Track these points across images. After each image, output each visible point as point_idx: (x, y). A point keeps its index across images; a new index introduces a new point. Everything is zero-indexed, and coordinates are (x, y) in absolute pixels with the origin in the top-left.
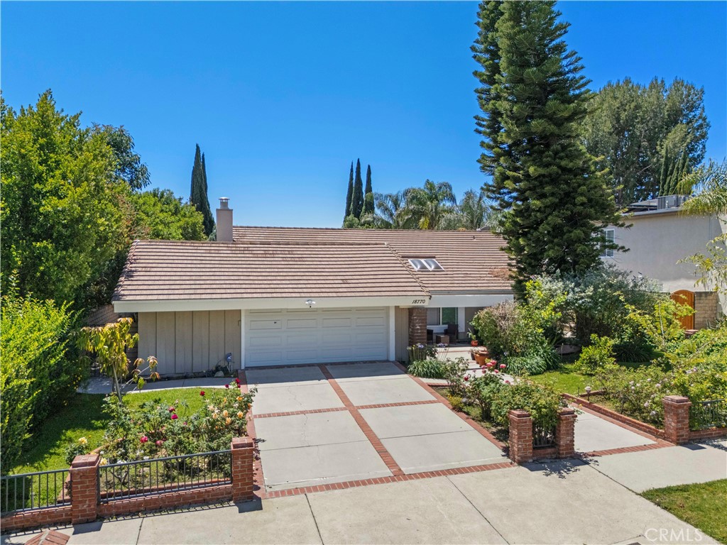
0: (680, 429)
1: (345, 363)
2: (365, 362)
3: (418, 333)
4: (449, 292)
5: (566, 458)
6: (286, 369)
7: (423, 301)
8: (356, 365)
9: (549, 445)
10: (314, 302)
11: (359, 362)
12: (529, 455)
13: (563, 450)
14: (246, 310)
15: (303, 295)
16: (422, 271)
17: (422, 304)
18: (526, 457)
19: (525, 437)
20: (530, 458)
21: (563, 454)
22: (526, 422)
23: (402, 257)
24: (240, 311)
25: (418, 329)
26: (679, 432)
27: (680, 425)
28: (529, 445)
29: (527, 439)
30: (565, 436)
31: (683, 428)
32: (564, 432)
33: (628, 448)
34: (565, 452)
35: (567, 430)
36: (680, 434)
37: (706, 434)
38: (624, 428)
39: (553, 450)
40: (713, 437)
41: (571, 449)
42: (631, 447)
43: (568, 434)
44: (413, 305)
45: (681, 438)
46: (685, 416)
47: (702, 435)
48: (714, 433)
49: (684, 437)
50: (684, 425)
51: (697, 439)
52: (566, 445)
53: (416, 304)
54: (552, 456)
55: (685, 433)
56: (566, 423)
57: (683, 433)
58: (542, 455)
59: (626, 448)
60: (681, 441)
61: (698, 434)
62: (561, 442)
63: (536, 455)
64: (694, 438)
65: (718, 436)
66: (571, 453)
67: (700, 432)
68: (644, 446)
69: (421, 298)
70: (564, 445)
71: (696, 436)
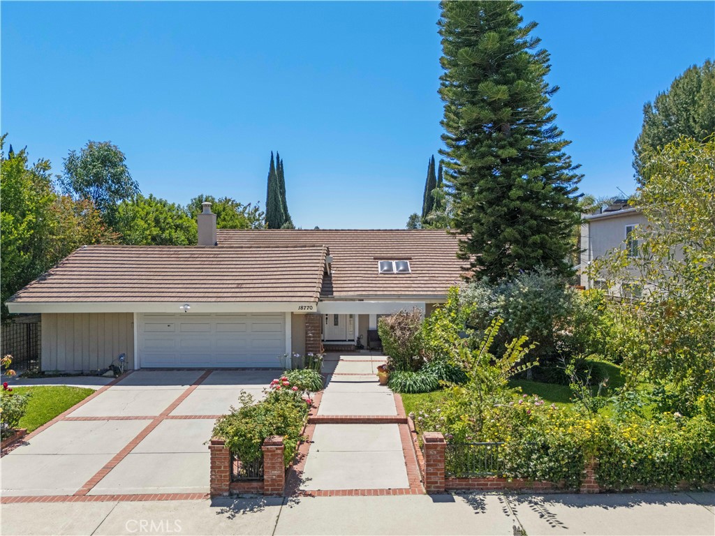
0: (431, 474)
1: (237, 369)
2: (257, 369)
3: (310, 340)
4: (399, 297)
5: (272, 494)
6: (175, 372)
7: (311, 307)
8: (247, 371)
9: (258, 478)
10: (189, 307)
11: (251, 369)
12: (224, 487)
13: (267, 485)
14: (137, 313)
15: (181, 299)
16: (384, 274)
17: (309, 311)
18: (221, 490)
19: (220, 467)
20: (226, 491)
21: (268, 490)
22: (221, 450)
23: (374, 259)
24: (133, 313)
25: (310, 337)
26: (431, 478)
27: (430, 468)
28: (225, 476)
29: (222, 469)
30: (270, 471)
31: (436, 474)
32: (269, 465)
33: (365, 490)
34: (270, 488)
35: (273, 464)
36: (432, 480)
37: (478, 485)
38: (406, 465)
39: (260, 484)
40: (488, 489)
41: (278, 485)
42: (368, 490)
43: (274, 468)
44: (300, 311)
45: (433, 485)
46: (439, 458)
47: (470, 485)
48: (489, 483)
49: (439, 485)
50: (438, 470)
51: (463, 488)
52: (272, 480)
53: (303, 311)
54: (258, 491)
55: (439, 479)
56: (272, 455)
57: (436, 479)
58: (246, 490)
59: (362, 490)
60: (433, 489)
61: (464, 483)
62: (265, 477)
63: (239, 489)
64: (458, 487)
65: (496, 488)
66: (278, 490)
67: (468, 481)
68: (386, 490)
69: (307, 304)
70: (269, 479)
71: (462, 485)
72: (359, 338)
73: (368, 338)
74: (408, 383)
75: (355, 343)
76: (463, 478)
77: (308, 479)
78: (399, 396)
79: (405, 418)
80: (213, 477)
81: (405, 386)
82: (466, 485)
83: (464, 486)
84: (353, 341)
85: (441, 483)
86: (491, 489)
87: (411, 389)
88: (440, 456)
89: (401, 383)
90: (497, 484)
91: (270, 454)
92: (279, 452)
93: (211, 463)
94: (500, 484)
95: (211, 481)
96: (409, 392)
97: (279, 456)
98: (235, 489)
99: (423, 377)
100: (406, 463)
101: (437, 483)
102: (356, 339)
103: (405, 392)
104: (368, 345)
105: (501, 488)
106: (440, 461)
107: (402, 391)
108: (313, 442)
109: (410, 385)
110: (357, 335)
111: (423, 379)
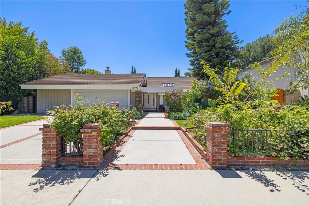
0: (216, 153)
3: (137, 102)
5: (88, 167)
7: (137, 88)
10: (89, 87)
12: (52, 160)
13: (85, 160)
14: (72, 90)
18: (49, 163)
19: (49, 145)
20: (53, 164)
21: (86, 163)
22: (50, 132)
23: (162, 83)
24: (70, 90)
25: (137, 100)
26: (215, 156)
27: (216, 150)
28: (53, 152)
29: (51, 146)
30: (87, 148)
31: (220, 153)
32: (87, 144)
33: (162, 165)
34: (88, 162)
35: (90, 143)
36: (217, 158)
37: (252, 162)
38: (187, 148)
39: (81, 158)
40: (260, 165)
41: (94, 160)
42: (164, 165)
43: (90, 146)
44: (133, 89)
45: (217, 162)
46: (223, 140)
47: (246, 162)
48: (261, 161)
49: (222, 162)
50: (222, 150)
51: (240, 165)
52: (90, 156)
53: (134, 89)
54: (80, 164)
55: (222, 157)
56: (89, 136)
57: (221, 157)
58: (71, 163)
59: (160, 165)
60: (217, 165)
61: (241, 161)
62: (84, 153)
63: (66, 162)
64: (236, 164)
65: (267, 165)
66: (94, 163)
67: (244, 159)
68: (179, 165)
69: (136, 86)
70: (87, 155)
71: (239, 162)
72: (156, 108)
73: (160, 107)
74: (178, 116)
75: (155, 110)
76: (240, 157)
77: (122, 156)
78: (174, 121)
79: (179, 127)
80: (44, 152)
81: (176, 117)
82: (242, 162)
83: (240, 163)
84: (154, 109)
85: (224, 160)
86: (262, 165)
87: (179, 118)
88: (224, 139)
89: (174, 116)
90: (267, 162)
91: (88, 135)
92: (95, 133)
93: (43, 142)
94: (269, 162)
95: (42, 156)
96: (178, 120)
97: (95, 137)
98: (62, 162)
99: (184, 114)
100: (187, 147)
101: (220, 160)
102: (155, 108)
103: (176, 120)
104: (160, 110)
105: (270, 165)
106: (223, 143)
107: (175, 119)
108: (132, 136)
109: (178, 117)
110: (156, 107)
111: (184, 115)
